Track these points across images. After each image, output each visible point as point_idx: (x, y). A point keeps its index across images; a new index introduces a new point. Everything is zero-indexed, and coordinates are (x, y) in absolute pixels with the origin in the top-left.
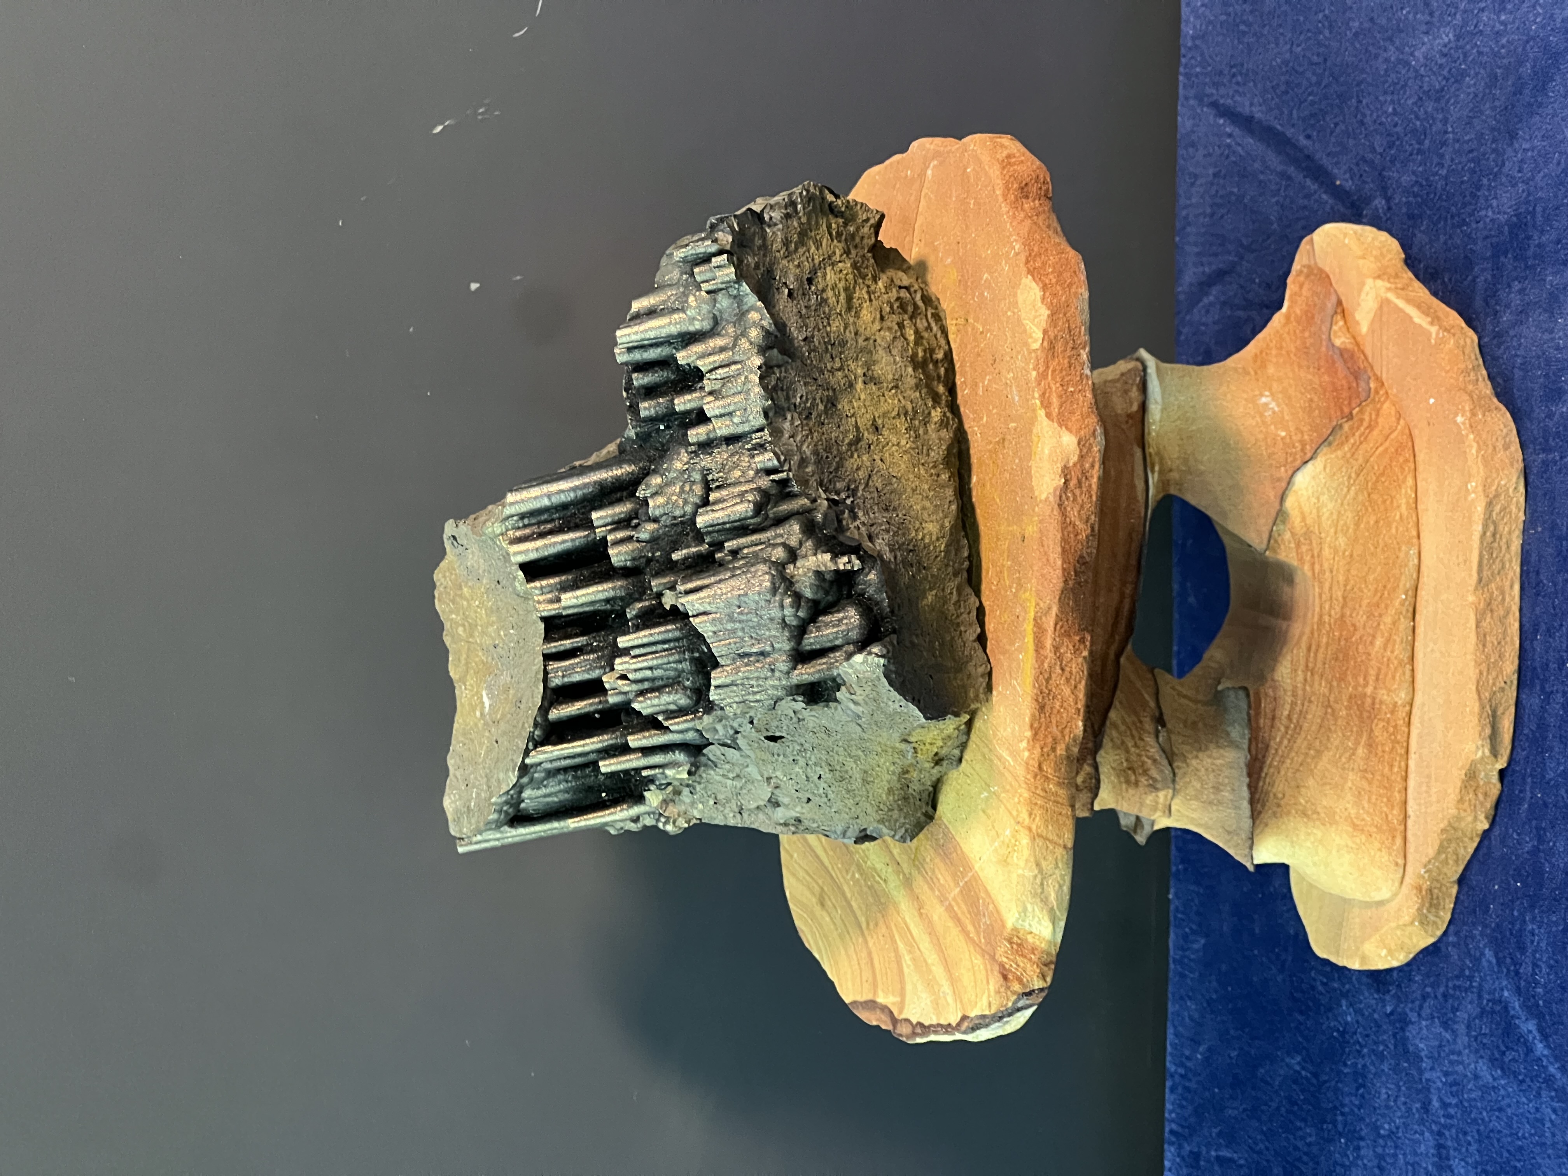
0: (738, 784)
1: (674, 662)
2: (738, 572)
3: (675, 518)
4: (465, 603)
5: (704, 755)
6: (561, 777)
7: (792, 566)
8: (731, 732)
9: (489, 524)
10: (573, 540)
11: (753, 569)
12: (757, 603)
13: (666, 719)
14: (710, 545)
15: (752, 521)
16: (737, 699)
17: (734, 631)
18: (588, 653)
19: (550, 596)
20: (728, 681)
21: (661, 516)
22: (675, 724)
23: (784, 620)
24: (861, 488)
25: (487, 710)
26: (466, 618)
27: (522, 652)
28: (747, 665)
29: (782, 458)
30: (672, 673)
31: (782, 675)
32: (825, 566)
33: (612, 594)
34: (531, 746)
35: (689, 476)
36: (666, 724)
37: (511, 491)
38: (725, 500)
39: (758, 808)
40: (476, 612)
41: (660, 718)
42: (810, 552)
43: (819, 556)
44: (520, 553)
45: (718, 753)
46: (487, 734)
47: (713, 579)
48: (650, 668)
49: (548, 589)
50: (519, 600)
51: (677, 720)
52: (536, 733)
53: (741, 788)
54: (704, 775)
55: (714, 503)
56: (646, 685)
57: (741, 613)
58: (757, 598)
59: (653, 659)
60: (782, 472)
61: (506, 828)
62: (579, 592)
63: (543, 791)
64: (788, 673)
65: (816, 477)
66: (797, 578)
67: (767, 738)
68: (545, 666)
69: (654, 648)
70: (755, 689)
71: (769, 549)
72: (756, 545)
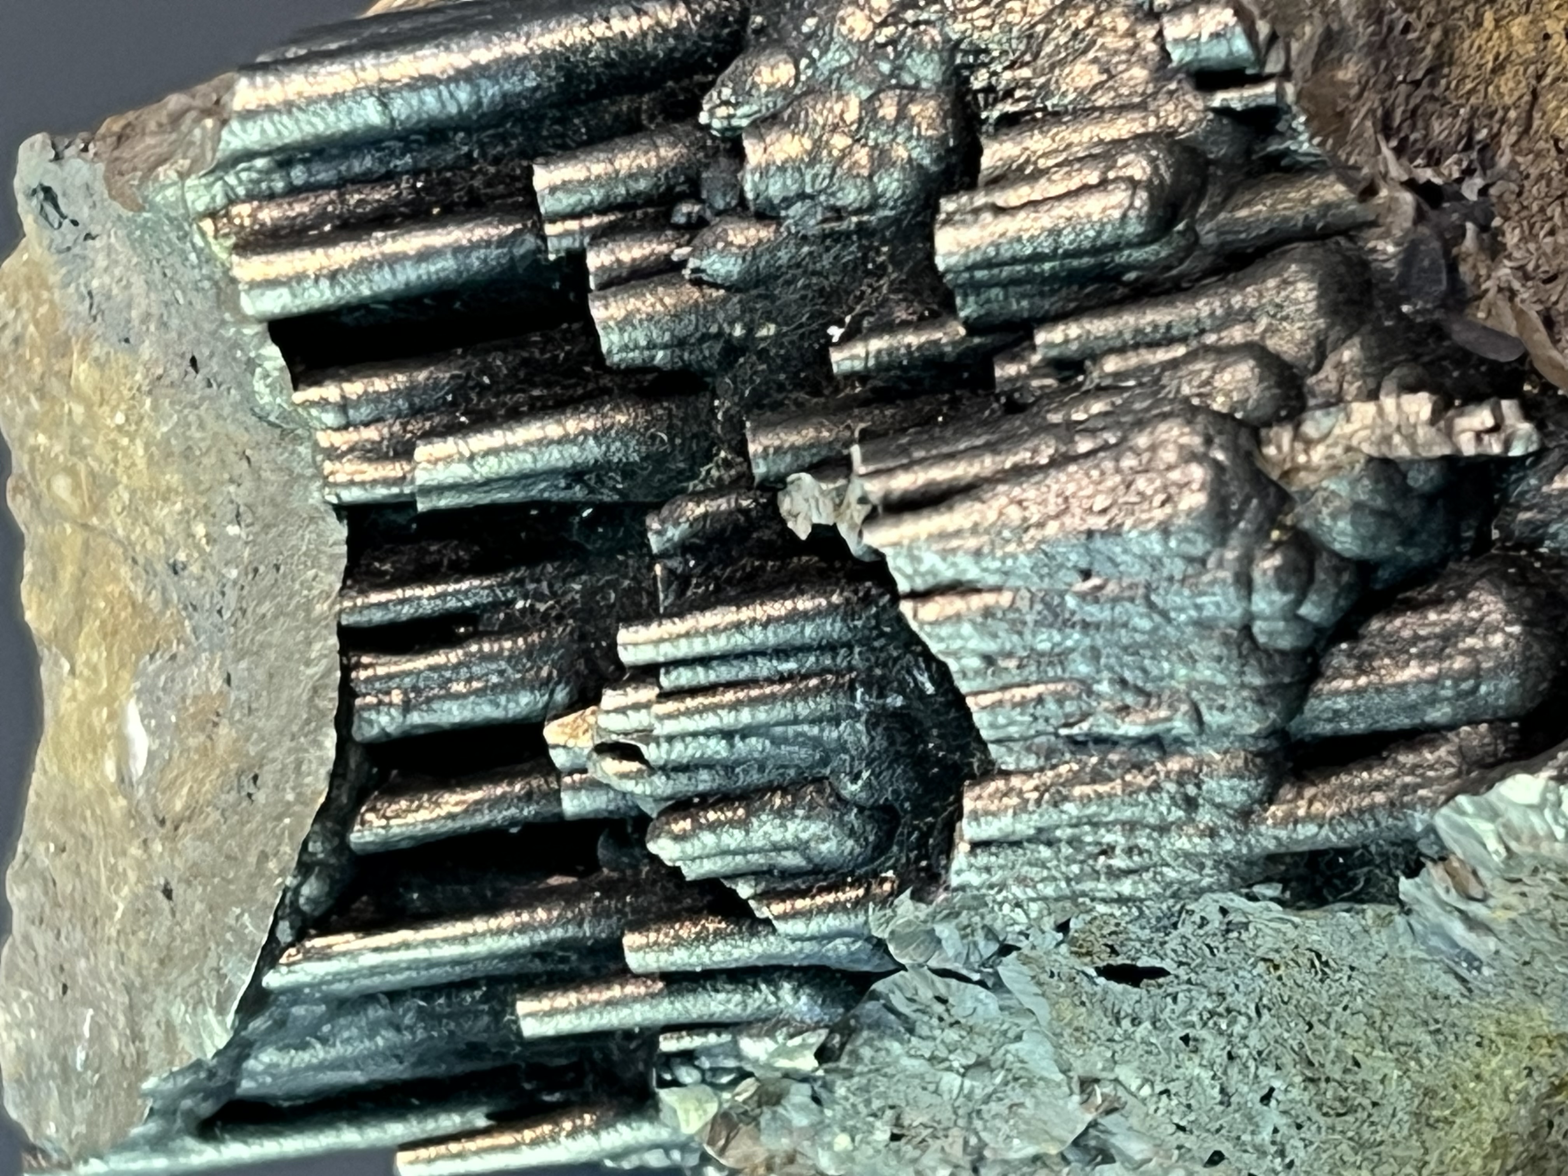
0: (978, 1085)
1: (813, 721)
2: (1084, 445)
3: (838, 213)
4: (79, 410)
5: (875, 996)
6: (376, 1012)
7: (1285, 436)
8: (989, 949)
9: (167, 173)
10: (457, 250)
11: (1142, 440)
12: (1156, 564)
13: (766, 896)
14: (972, 327)
15: (1138, 255)
16: (1049, 890)
17: (1060, 657)
18: (497, 635)
19: (371, 434)
20: (1025, 827)
21: (788, 202)
22: (795, 915)
23: (1246, 630)
24: (1508, 138)
25: (138, 767)
26: (78, 451)
27: (267, 607)
28: (1097, 777)
29: (1263, 28)
30: (802, 754)
31: (1223, 820)
32: (1410, 439)
33: (593, 451)
34: (285, 933)
35: (898, 69)
36: (762, 912)
37: (251, 68)
38: (1039, 174)
39: (1036, 1159)
40: (114, 445)
41: (744, 890)
42: (1352, 389)
43: (1389, 402)
44: (272, 283)
45: (926, 995)
46: (135, 850)
47: (987, 464)
48: (728, 735)
49: (365, 412)
50: (262, 434)
51: (801, 904)
52: (306, 890)
53: (987, 1099)
54: (866, 1052)
55: (1000, 180)
56: (705, 781)
57: (1093, 596)
58: (1158, 549)
59: (735, 706)
60: (1259, 79)
61: (190, 1142)
62: (479, 442)
63: (318, 1053)
64: (1245, 815)
65: (1372, 100)
66: (1306, 479)
67: (1109, 972)
68: (346, 670)
69: (745, 671)
70: (1119, 862)
71: (1204, 367)
72: (1153, 345)
